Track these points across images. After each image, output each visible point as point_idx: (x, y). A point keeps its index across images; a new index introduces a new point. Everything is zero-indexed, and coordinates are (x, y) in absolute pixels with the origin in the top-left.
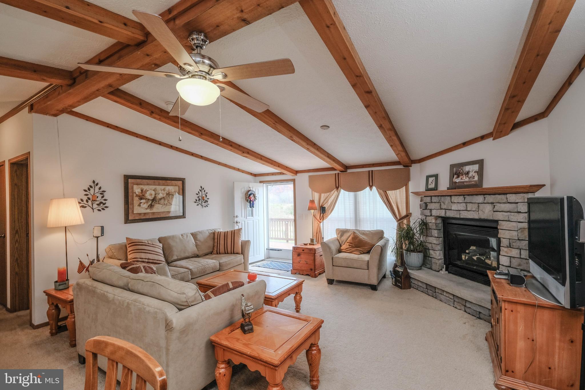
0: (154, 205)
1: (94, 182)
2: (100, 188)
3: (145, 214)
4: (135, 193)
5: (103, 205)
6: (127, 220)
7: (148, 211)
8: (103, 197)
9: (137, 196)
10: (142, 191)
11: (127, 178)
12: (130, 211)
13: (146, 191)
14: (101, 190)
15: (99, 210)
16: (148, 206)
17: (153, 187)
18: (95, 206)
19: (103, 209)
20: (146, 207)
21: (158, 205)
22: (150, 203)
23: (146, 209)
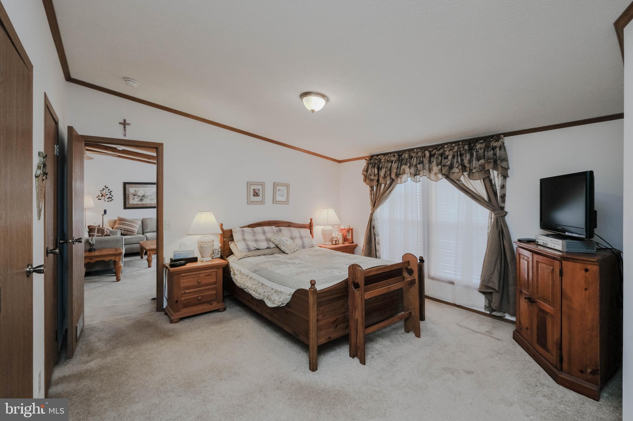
0: (143, 200)
1: (105, 186)
2: (109, 190)
3: (137, 204)
4: (131, 192)
5: (110, 199)
6: (125, 208)
7: (140, 203)
8: (111, 194)
9: (132, 194)
10: (135, 191)
11: (125, 184)
12: (127, 202)
13: (138, 191)
14: (110, 191)
15: (108, 201)
16: (140, 200)
17: (143, 189)
18: (106, 199)
19: (111, 201)
20: (138, 200)
21: (146, 199)
22: (140, 198)
23: (138, 201)
